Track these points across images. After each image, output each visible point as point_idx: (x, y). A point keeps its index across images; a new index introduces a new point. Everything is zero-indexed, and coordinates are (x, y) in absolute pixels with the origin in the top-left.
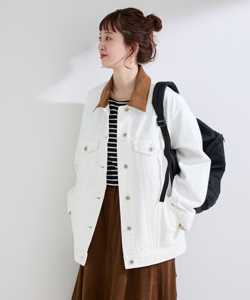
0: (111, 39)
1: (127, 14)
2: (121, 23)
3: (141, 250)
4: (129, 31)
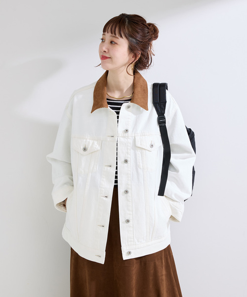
0: (116, 43)
1: (135, 21)
2: (128, 29)
3: (138, 242)
4: (135, 39)
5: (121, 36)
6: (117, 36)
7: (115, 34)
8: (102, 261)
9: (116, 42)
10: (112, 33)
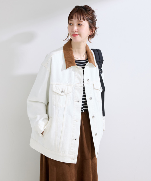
5: (84, 20)
6: (82, 20)
7: (81, 19)
8: (75, 162)
9: (82, 24)
10: (78, 19)
